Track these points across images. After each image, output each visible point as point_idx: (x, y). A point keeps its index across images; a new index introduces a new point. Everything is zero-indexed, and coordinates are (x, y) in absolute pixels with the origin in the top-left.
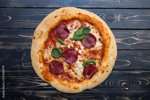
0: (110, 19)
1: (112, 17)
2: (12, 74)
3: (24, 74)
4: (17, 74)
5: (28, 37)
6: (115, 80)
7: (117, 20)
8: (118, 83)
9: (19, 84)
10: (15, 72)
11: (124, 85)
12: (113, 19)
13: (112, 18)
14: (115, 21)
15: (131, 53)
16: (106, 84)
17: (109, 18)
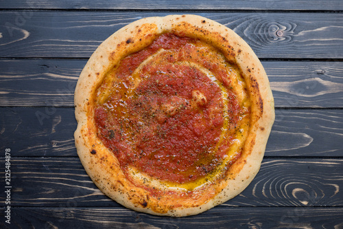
0: (260, 36)
1: (267, 31)
2: (28, 167)
3: (56, 168)
4: (39, 167)
5: (68, 77)
6: (275, 182)
7: (279, 39)
8: (283, 189)
9: (45, 190)
10: (35, 163)
11: (297, 194)
12: (269, 37)
13: (265, 33)
14: (273, 40)
15: (313, 116)
16: (254, 190)
17: (260, 33)
